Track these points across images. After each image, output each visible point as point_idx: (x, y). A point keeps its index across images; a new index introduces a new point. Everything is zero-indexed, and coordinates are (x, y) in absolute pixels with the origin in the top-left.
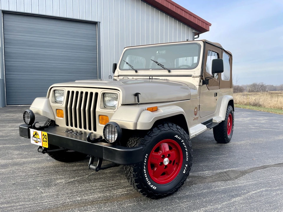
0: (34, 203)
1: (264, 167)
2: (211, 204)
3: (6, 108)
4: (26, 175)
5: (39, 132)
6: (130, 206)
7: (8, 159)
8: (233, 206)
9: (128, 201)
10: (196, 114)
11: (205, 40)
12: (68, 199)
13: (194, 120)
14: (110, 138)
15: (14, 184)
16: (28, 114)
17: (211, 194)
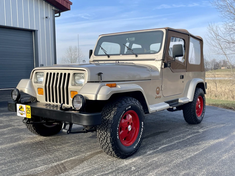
5: (24, 106)
10: (158, 94)
11: (168, 28)
13: (156, 98)
14: (77, 107)
16: (15, 92)
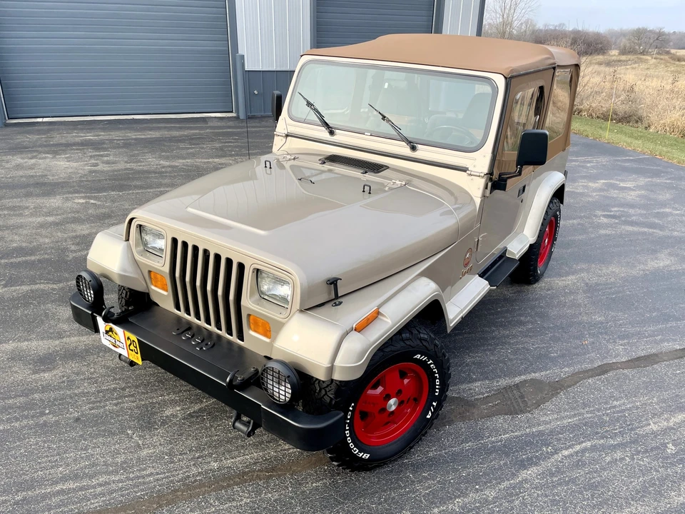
0: (128, 479)
1: (603, 370)
2: (477, 487)
3: (9, 130)
4: (99, 392)
5: (119, 330)
6: (317, 489)
7: (51, 338)
8: (518, 495)
9: (312, 475)
10: (467, 265)
12: (194, 465)
13: (461, 278)
15: (77, 420)
16: (87, 283)
17: (479, 456)
